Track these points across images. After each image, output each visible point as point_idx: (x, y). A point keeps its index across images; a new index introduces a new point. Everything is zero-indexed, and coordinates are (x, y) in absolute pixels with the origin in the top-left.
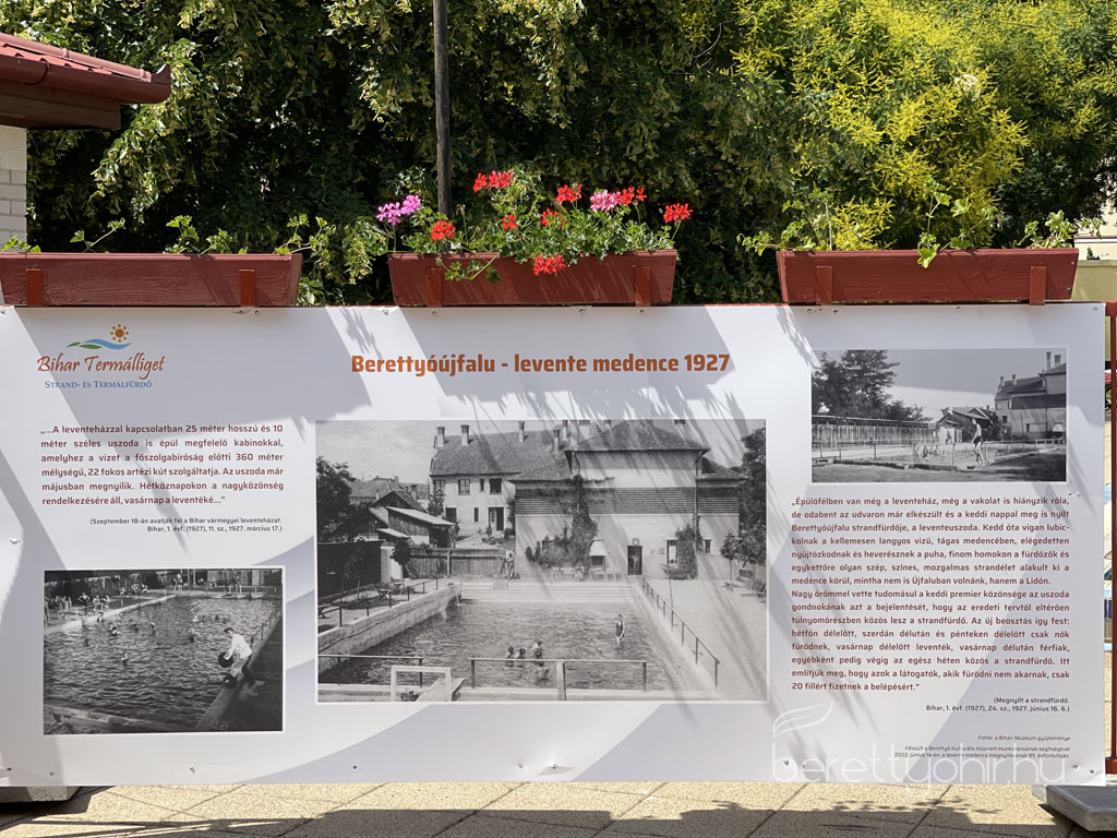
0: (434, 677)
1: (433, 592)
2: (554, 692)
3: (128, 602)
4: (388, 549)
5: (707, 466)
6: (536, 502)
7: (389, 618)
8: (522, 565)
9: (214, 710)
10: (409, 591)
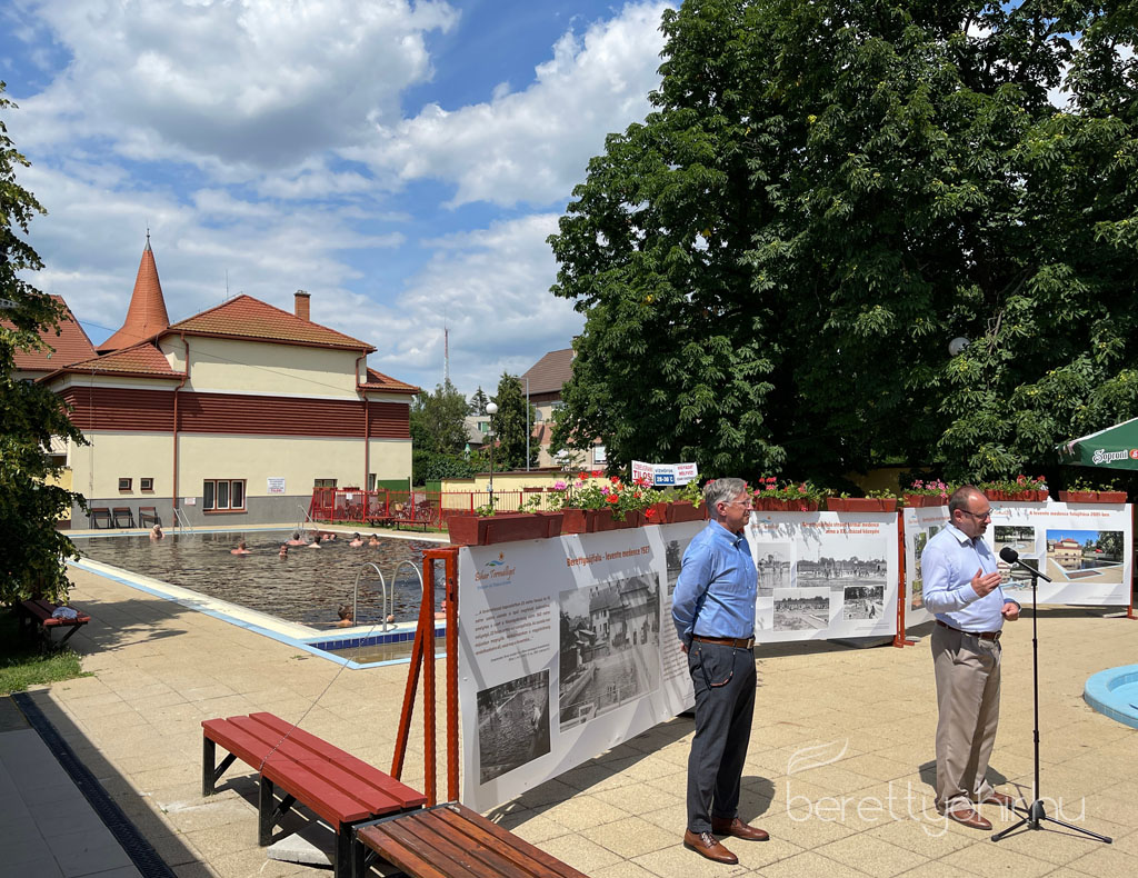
0: (590, 708)
1: (590, 666)
2: (617, 704)
3: (504, 701)
4: (579, 650)
5: (649, 594)
6: (615, 619)
7: (579, 684)
8: (612, 648)
9: (531, 750)
10: (584, 669)
